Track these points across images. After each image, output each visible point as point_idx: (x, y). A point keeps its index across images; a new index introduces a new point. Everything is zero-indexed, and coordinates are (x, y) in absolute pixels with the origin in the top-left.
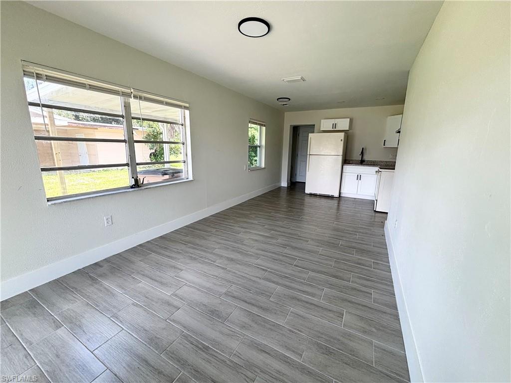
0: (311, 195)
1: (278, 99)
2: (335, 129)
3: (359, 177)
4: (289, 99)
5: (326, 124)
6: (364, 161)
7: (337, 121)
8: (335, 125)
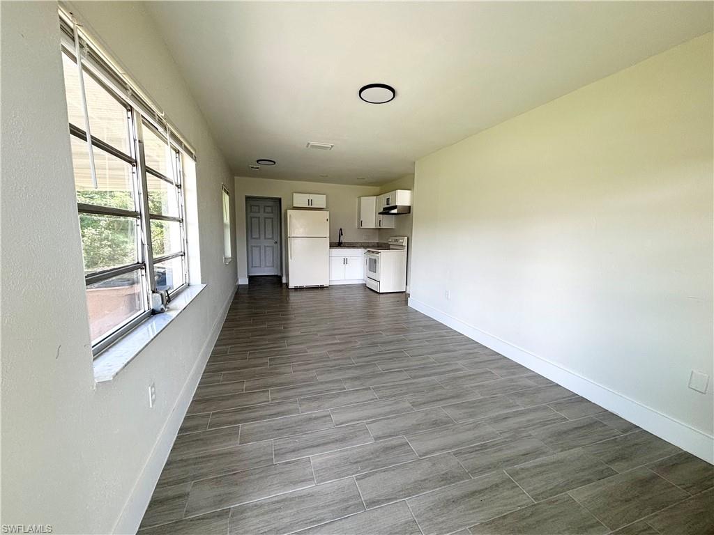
0: (296, 289)
1: (258, 161)
2: (310, 206)
3: (345, 261)
4: (275, 163)
5: (300, 200)
6: (342, 243)
7: (312, 197)
8: (310, 202)
